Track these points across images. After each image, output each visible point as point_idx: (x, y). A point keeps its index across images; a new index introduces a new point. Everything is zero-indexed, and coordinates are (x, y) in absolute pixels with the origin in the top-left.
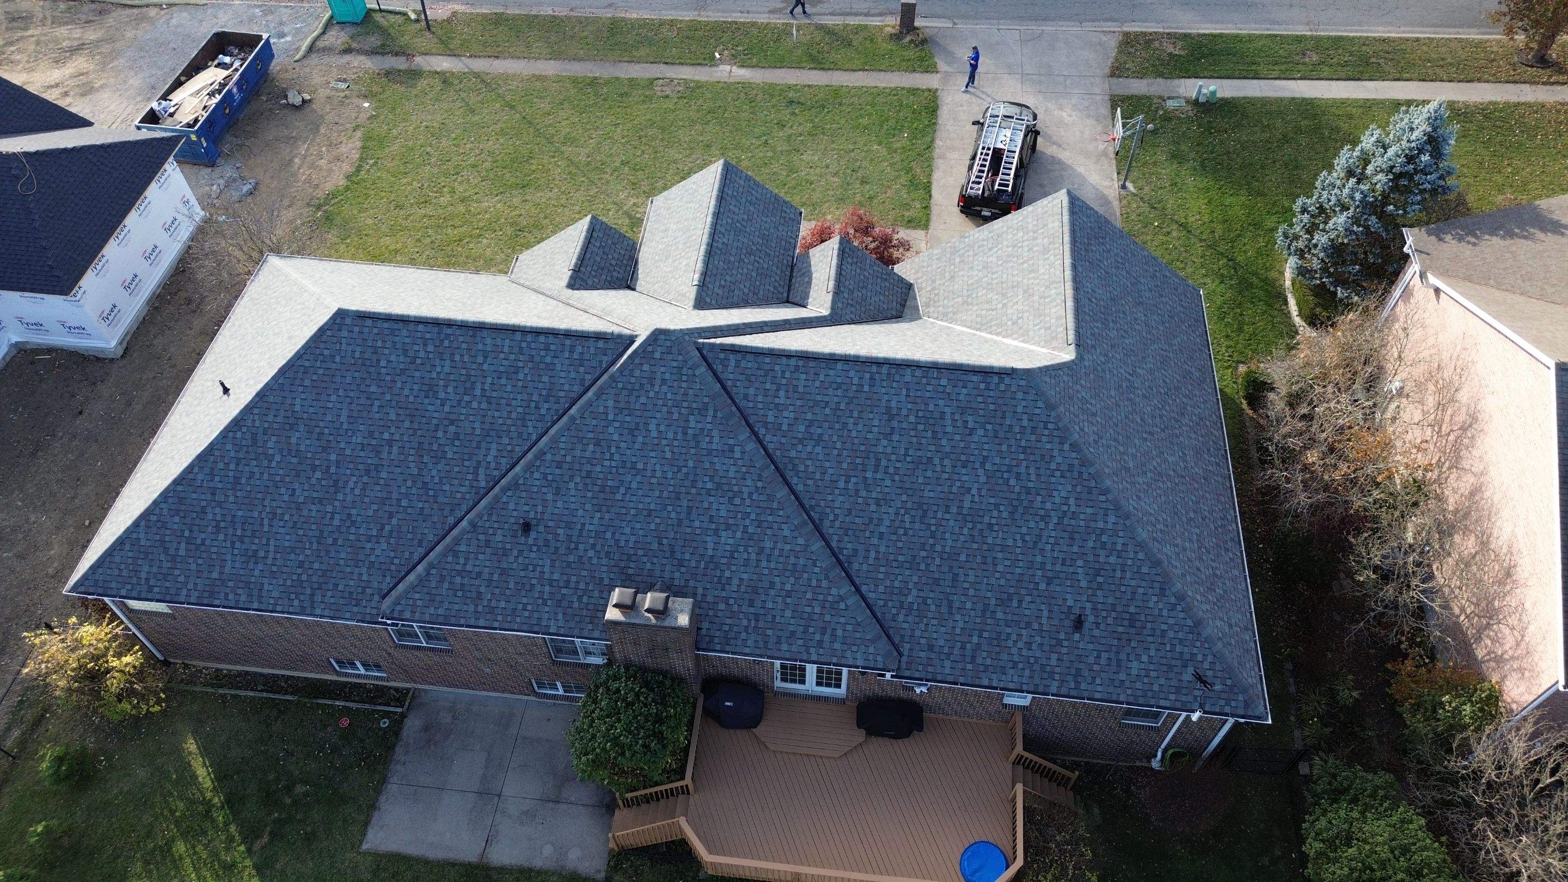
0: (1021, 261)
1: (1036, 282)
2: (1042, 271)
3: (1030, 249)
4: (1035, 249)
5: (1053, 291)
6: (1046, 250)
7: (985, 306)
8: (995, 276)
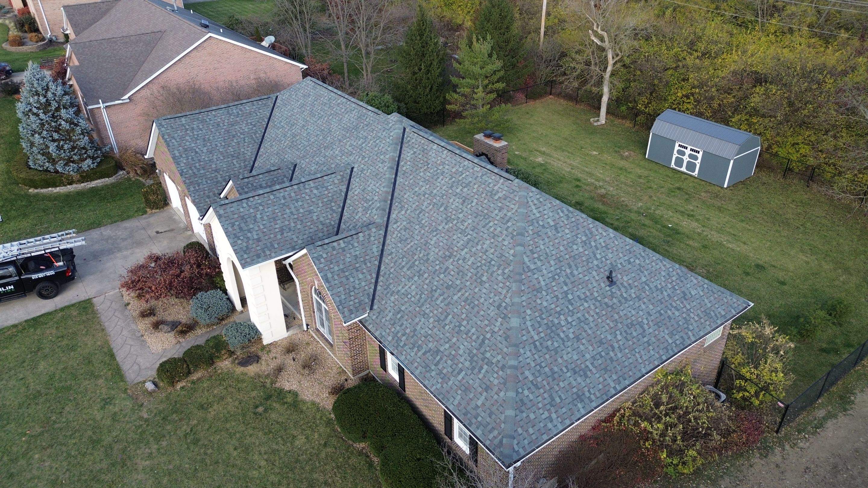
0: (209, 133)
1: (226, 121)
2: (219, 120)
3: (201, 130)
4: (201, 127)
5: (235, 111)
6: (203, 121)
7: (242, 145)
8: (219, 145)
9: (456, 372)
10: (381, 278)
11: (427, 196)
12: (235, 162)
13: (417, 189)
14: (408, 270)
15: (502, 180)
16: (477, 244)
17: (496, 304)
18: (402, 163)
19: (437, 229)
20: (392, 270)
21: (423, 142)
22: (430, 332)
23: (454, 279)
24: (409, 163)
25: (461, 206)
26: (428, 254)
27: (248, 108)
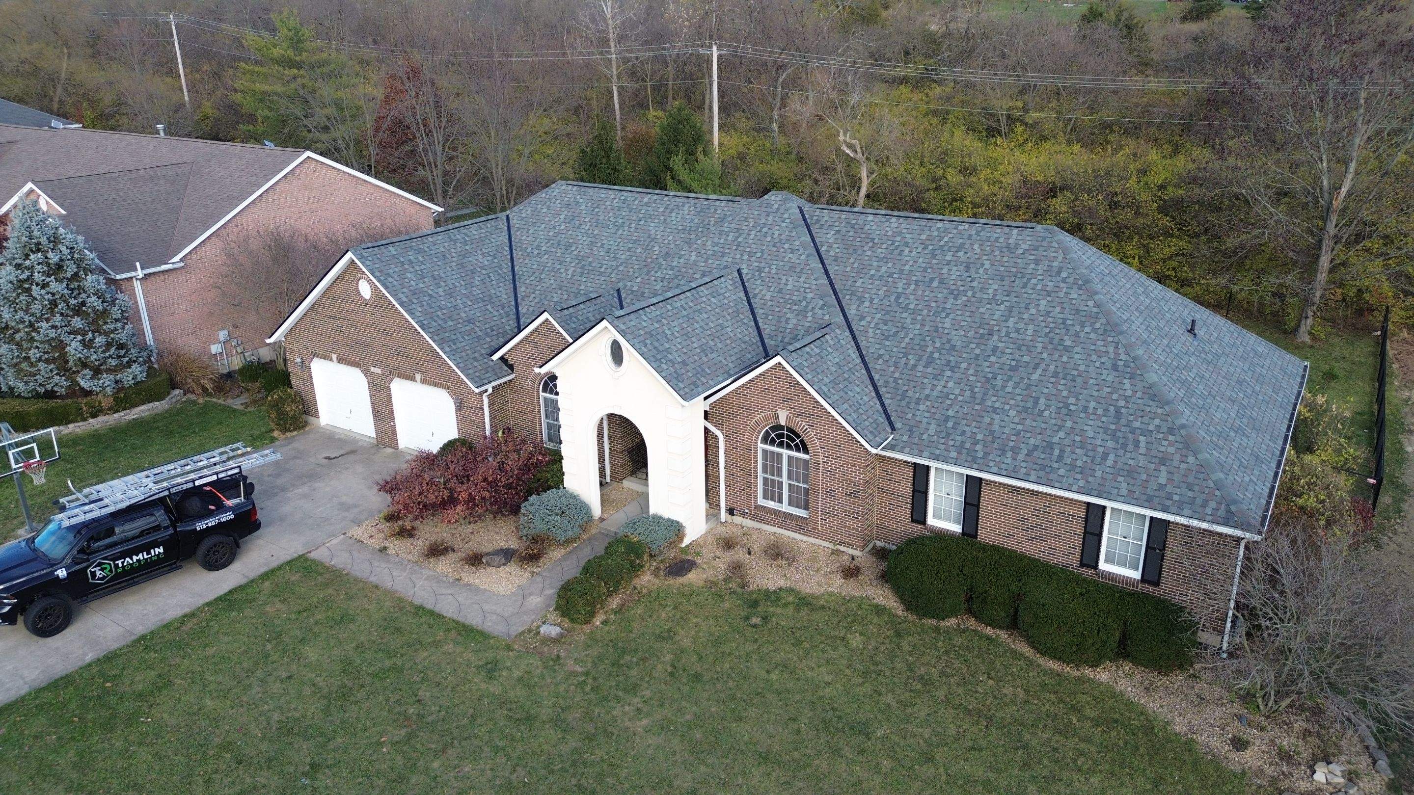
3: (423, 263)
8: (458, 284)
9: (1098, 459)
10: (883, 390)
11: (895, 276)
12: (489, 307)
13: (873, 272)
14: (926, 367)
15: (1015, 231)
16: (1027, 308)
17: (1109, 366)
18: (823, 249)
19: (944, 309)
20: (897, 375)
21: (843, 216)
22: (1020, 427)
23: (1016, 357)
24: (836, 246)
25: (966, 274)
26: (949, 341)
27: (475, 233)
